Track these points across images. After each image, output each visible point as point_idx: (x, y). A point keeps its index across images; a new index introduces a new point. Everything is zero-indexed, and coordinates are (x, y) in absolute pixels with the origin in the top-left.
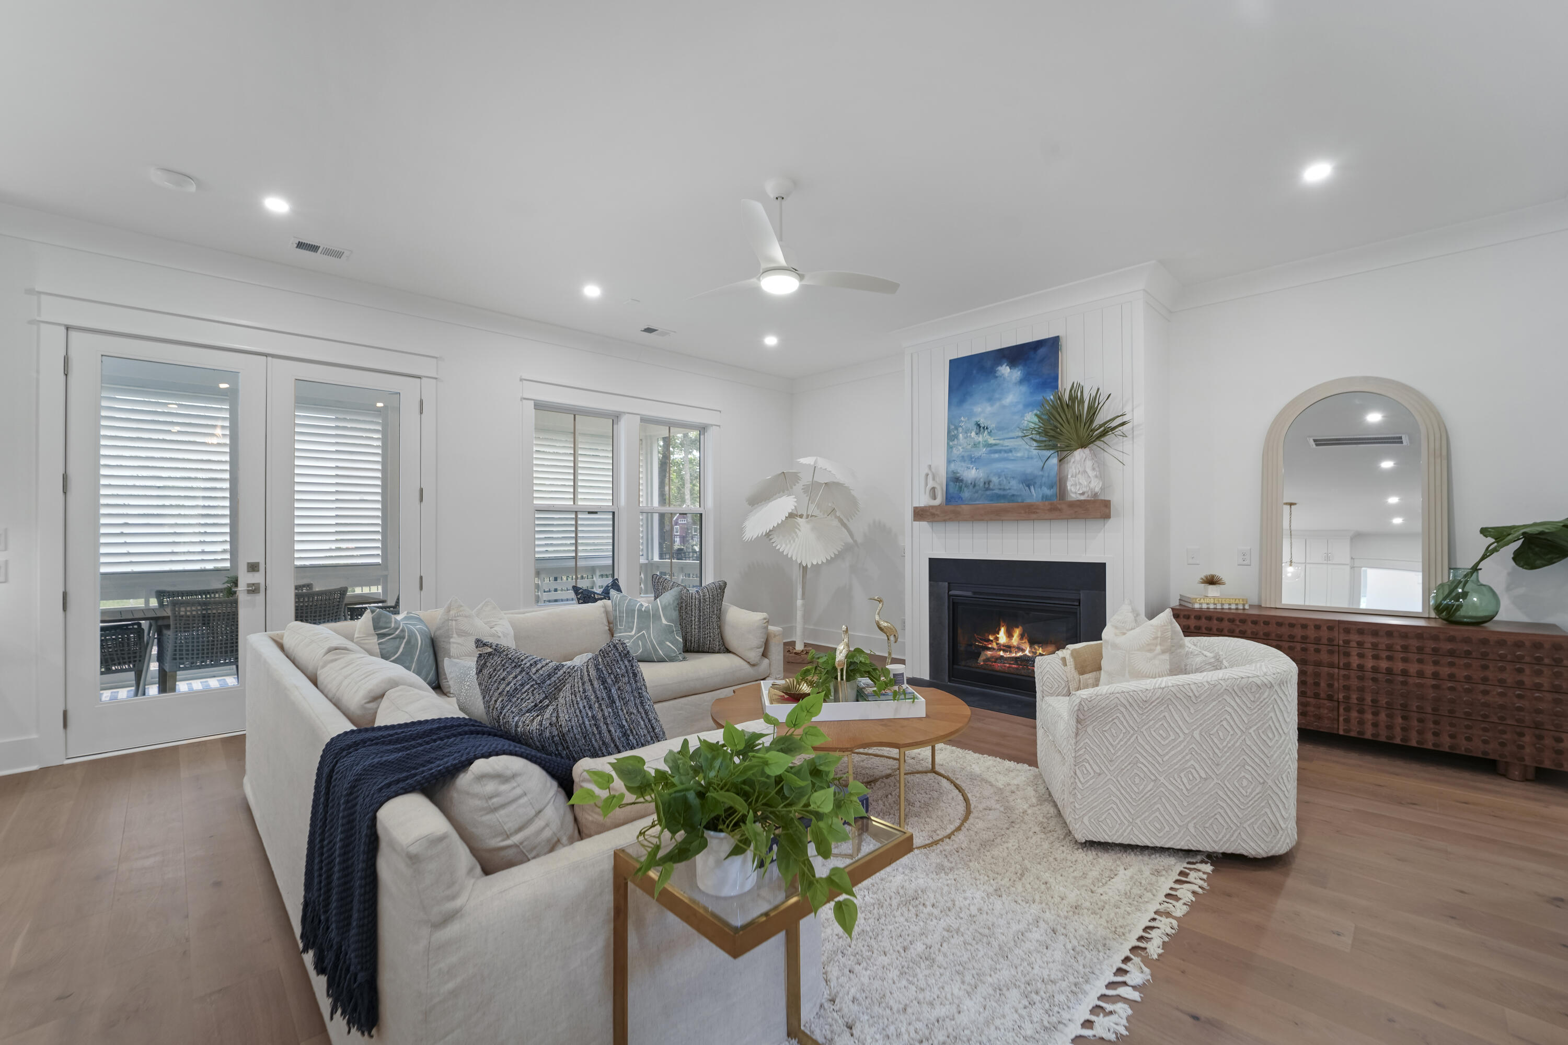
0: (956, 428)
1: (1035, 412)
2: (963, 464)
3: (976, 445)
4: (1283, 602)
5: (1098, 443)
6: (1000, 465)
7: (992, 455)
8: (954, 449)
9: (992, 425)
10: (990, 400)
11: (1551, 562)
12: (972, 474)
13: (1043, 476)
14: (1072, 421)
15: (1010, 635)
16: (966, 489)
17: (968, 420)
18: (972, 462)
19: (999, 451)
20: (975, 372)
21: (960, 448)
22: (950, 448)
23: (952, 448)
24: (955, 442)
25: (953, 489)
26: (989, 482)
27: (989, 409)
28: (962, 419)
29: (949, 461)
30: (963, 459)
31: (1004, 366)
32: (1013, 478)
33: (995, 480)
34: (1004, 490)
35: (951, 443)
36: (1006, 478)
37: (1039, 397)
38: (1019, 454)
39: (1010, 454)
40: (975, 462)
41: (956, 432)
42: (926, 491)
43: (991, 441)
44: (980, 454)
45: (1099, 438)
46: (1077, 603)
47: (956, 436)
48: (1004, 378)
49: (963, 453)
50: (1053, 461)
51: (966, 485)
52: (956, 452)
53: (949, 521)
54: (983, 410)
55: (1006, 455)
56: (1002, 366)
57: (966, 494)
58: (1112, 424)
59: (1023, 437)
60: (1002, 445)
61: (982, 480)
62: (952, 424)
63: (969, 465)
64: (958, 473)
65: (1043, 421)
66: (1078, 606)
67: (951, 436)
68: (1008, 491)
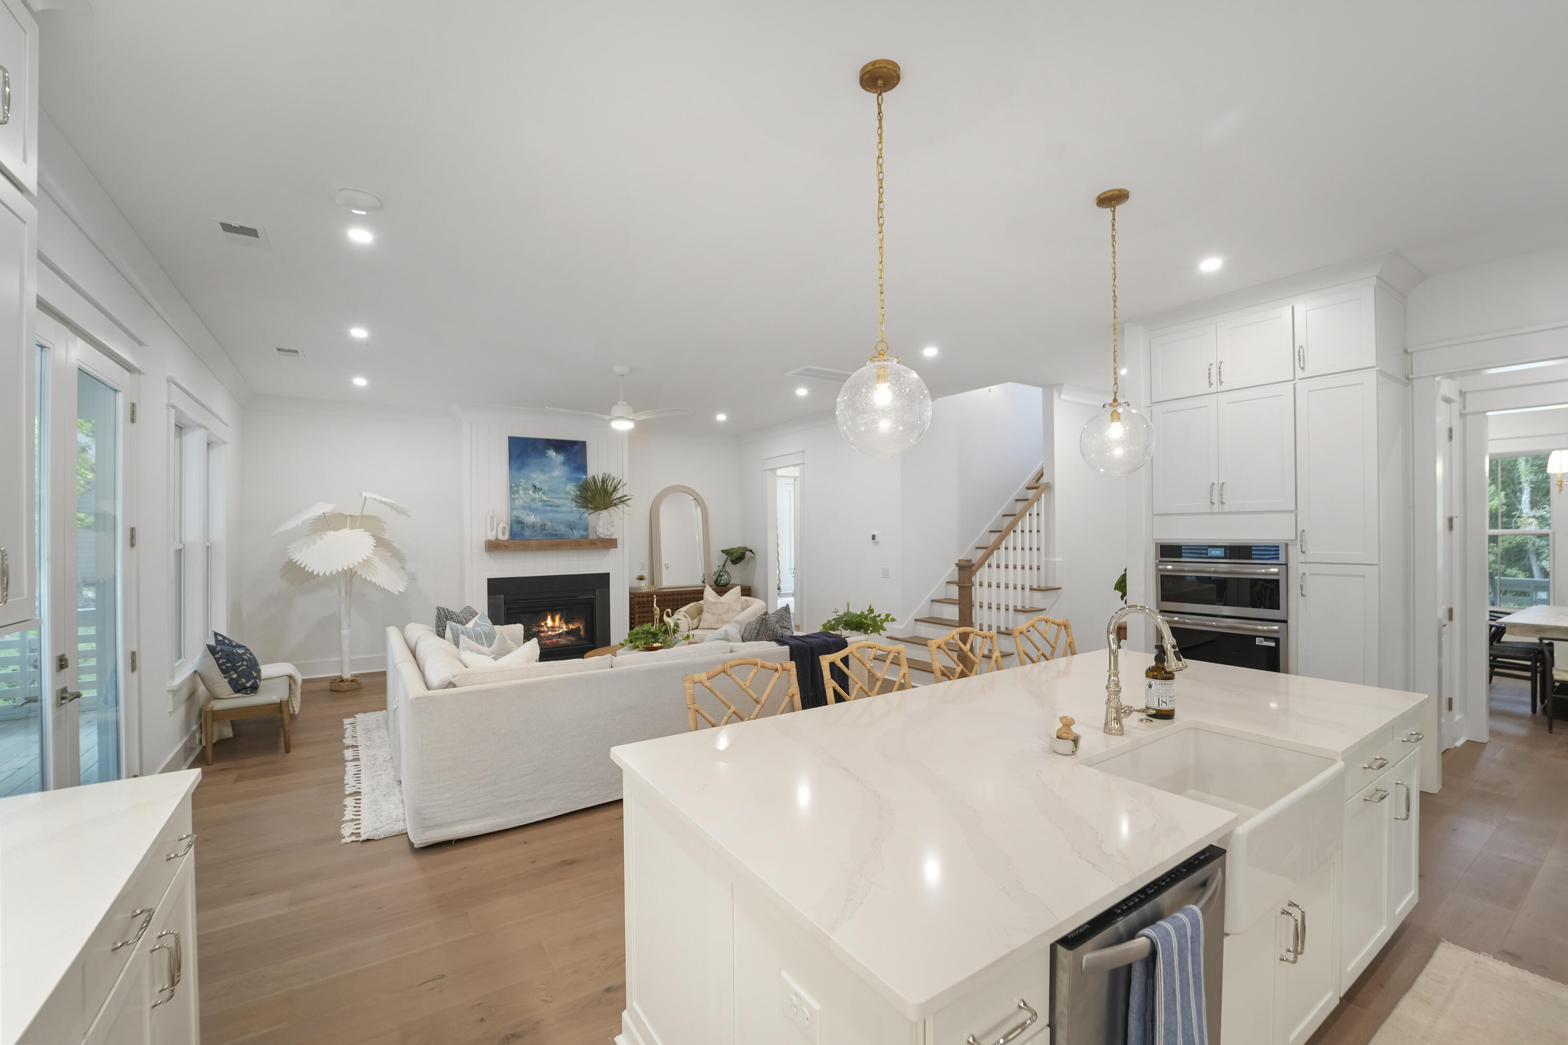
0: (517, 486)
1: (574, 484)
2: (524, 511)
3: (533, 500)
4: (664, 585)
5: (614, 507)
6: (551, 515)
7: (546, 508)
8: (516, 501)
9: (545, 488)
10: (543, 471)
11: (740, 562)
12: (531, 519)
13: (580, 524)
14: (602, 494)
15: (553, 620)
16: (527, 529)
17: (527, 481)
18: (531, 511)
19: (551, 506)
20: (530, 450)
21: (521, 500)
22: (512, 499)
23: (514, 499)
24: (517, 495)
25: (517, 528)
26: (545, 525)
27: (542, 477)
28: (522, 480)
29: (512, 509)
30: (523, 508)
31: (552, 451)
32: (562, 523)
33: (549, 524)
34: (556, 531)
35: (513, 496)
36: (557, 523)
37: (577, 476)
38: (565, 509)
39: (558, 508)
40: (533, 511)
41: (517, 489)
42: (492, 530)
43: (545, 498)
44: (537, 506)
45: (615, 505)
46: (594, 597)
47: (517, 492)
48: (552, 459)
49: (524, 504)
50: (587, 515)
51: (527, 527)
52: (519, 503)
53: (516, 550)
54: (538, 477)
55: (555, 509)
56: (550, 450)
57: (527, 532)
58: (625, 499)
59: (566, 498)
60: (553, 502)
61: (539, 524)
62: (513, 483)
63: (529, 513)
64: (520, 517)
65: (580, 490)
66: (595, 599)
67: (513, 491)
68: (558, 532)
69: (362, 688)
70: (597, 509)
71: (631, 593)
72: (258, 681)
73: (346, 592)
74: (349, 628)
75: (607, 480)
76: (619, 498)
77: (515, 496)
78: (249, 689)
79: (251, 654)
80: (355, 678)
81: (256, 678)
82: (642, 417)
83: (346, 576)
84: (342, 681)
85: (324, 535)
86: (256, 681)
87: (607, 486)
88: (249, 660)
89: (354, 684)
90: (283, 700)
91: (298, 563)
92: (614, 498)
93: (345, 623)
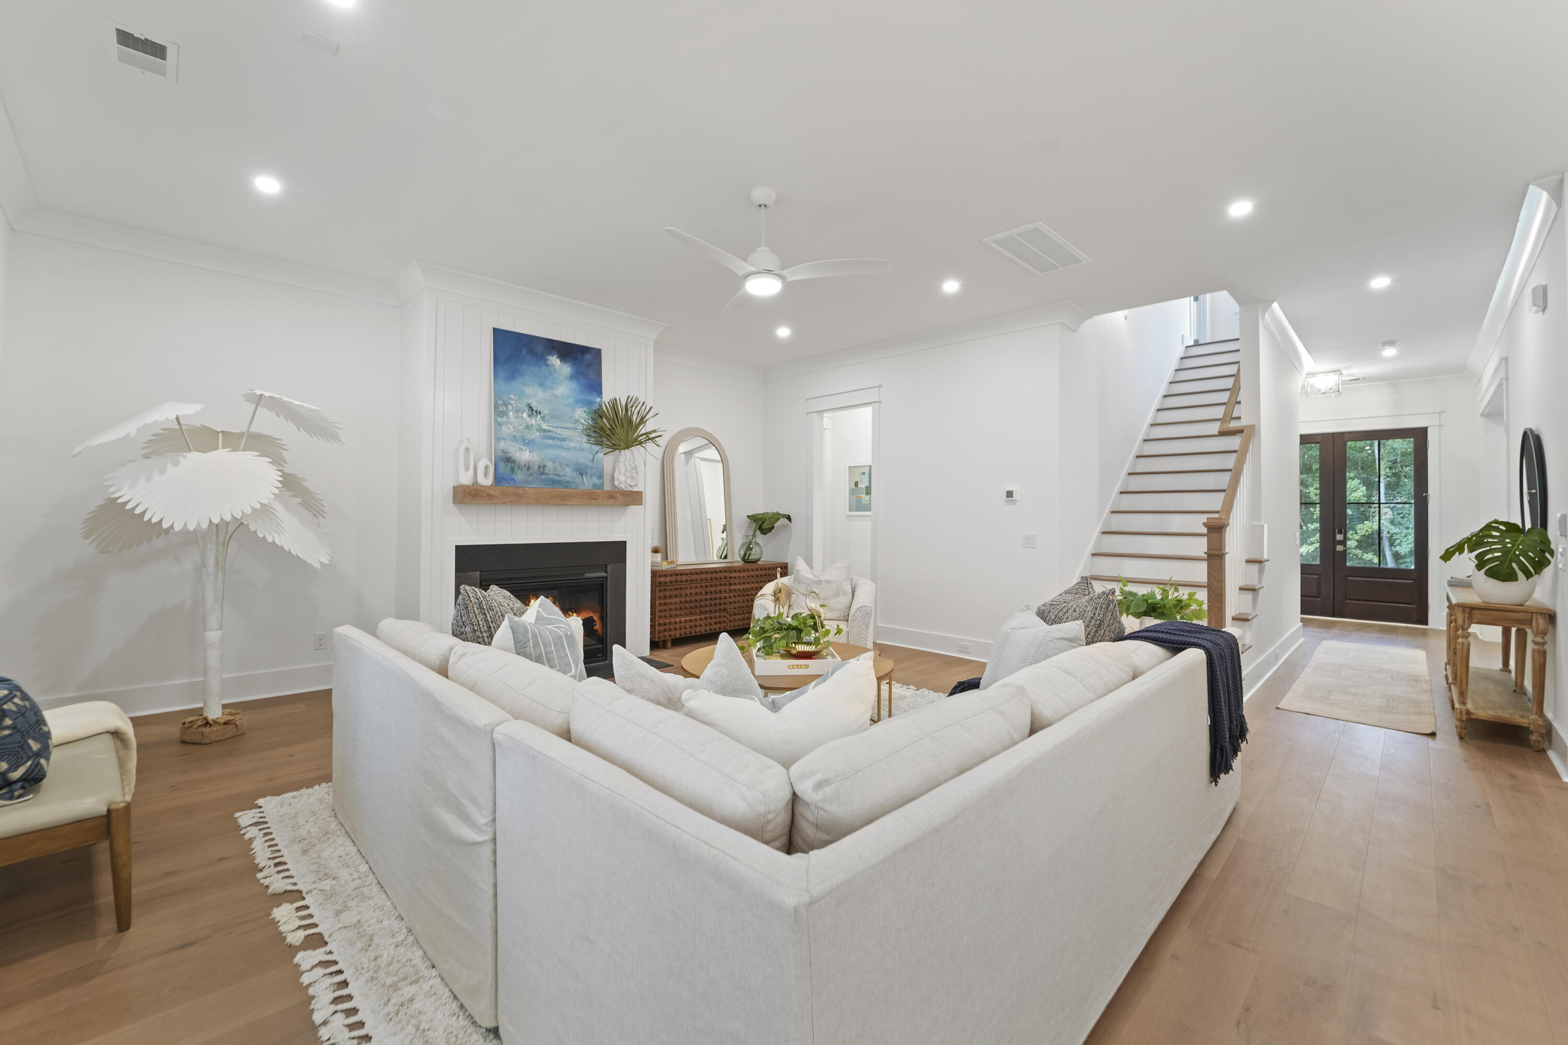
0: (506, 404)
1: (584, 409)
2: (515, 444)
3: (528, 427)
5: (637, 447)
6: (553, 452)
7: (546, 441)
8: (504, 427)
9: (545, 412)
10: (542, 385)
11: (770, 531)
12: (524, 456)
13: (593, 467)
14: (625, 426)
16: (518, 471)
17: (519, 399)
18: (525, 444)
19: (554, 438)
20: (524, 351)
21: (510, 426)
22: (499, 424)
24: (505, 419)
25: (504, 469)
26: (544, 467)
27: (541, 394)
28: (512, 396)
29: (498, 439)
30: (514, 439)
31: (555, 357)
32: (568, 466)
33: (550, 465)
34: (559, 476)
35: (499, 419)
36: (561, 465)
37: (588, 397)
38: (572, 445)
39: (564, 443)
40: (528, 444)
41: (505, 408)
42: (467, 469)
43: (545, 426)
44: (533, 437)
45: (640, 443)
46: (605, 575)
47: (505, 414)
48: (555, 369)
49: (515, 433)
50: (601, 455)
51: (520, 467)
52: (507, 430)
53: (505, 503)
54: (535, 394)
55: (559, 443)
56: (552, 356)
57: (519, 476)
58: (654, 435)
59: (575, 429)
60: (556, 433)
61: (536, 464)
62: (499, 399)
63: (522, 447)
64: (510, 453)
65: (593, 419)
66: (606, 578)
67: (499, 410)
68: (563, 478)
69: (243, 734)
70: (615, 447)
71: (652, 571)
72: (43, 761)
73: (217, 564)
74: (221, 629)
75: (632, 407)
76: (646, 434)
77: (502, 420)
78: (20, 784)
79: (25, 697)
80: (232, 718)
81: (38, 755)
82: (797, 274)
83: (217, 536)
84: (207, 723)
85: (181, 458)
86: (39, 763)
87: (632, 414)
88: (21, 712)
89: (231, 727)
90: (113, 807)
91: (128, 507)
92: (640, 434)
93: (213, 621)
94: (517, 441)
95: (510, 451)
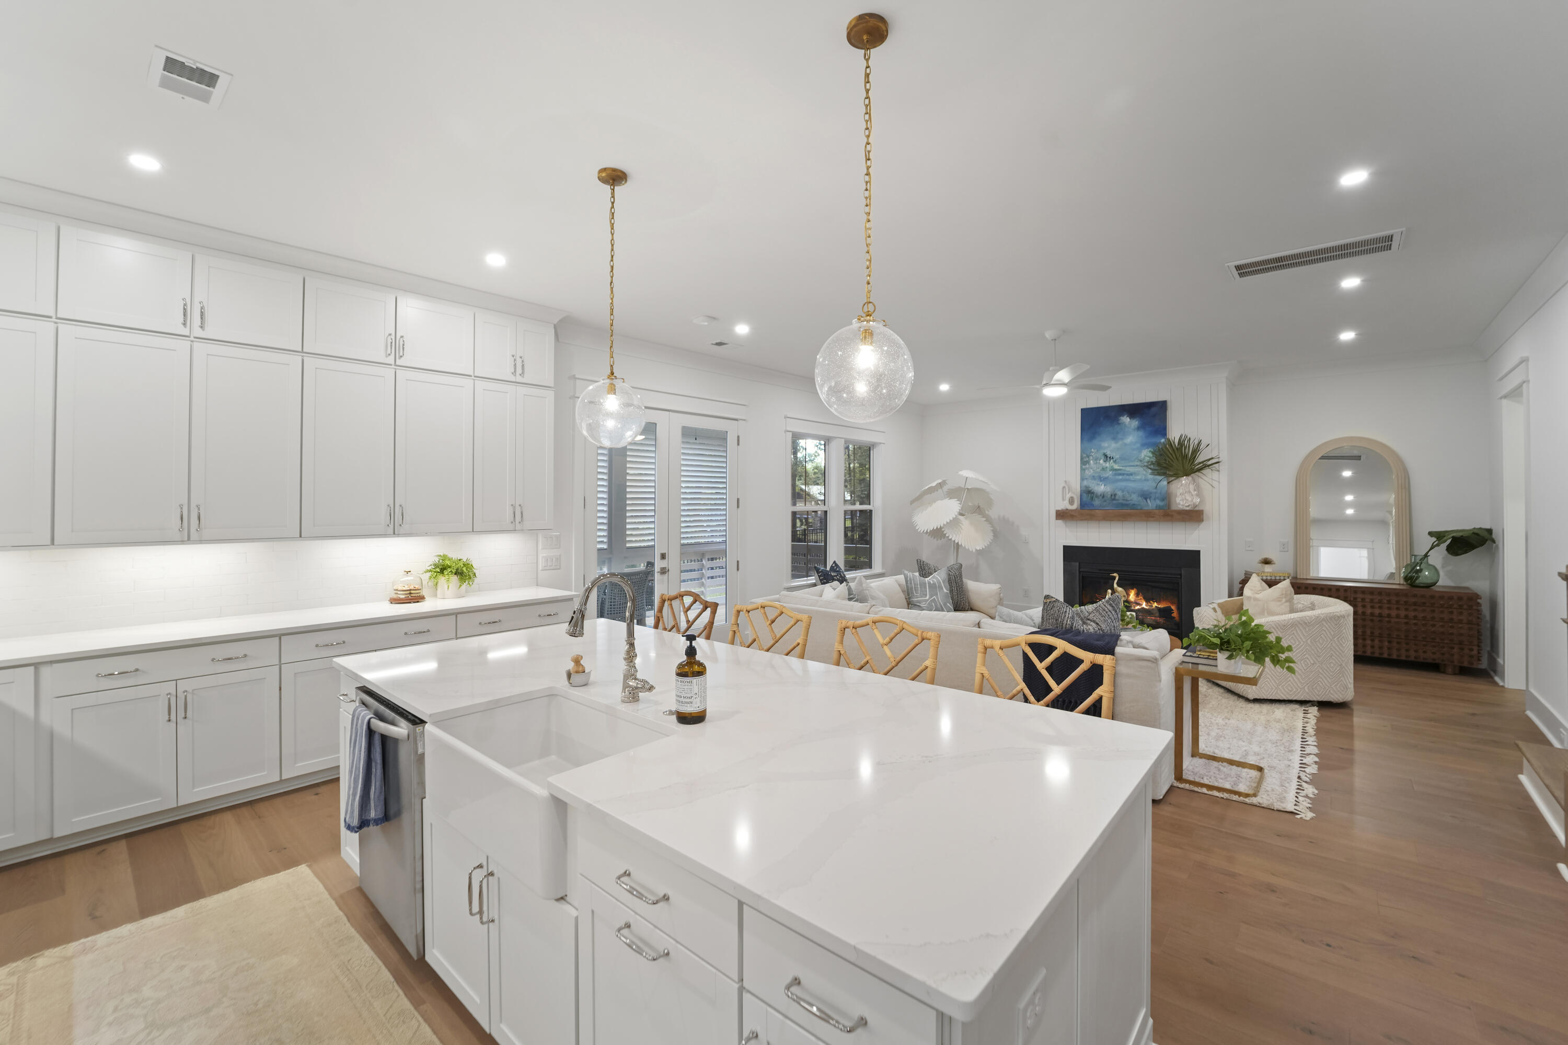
0: (1088, 456)
1: (1150, 449)
2: (1094, 482)
3: (1104, 469)
5: (1197, 473)
6: (1123, 484)
7: (1117, 477)
8: (1087, 471)
9: (1117, 456)
10: (1115, 439)
12: (1101, 488)
13: (1156, 493)
14: (1180, 459)
16: (1096, 499)
17: (1097, 451)
18: (1101, 481)
19: (1123, 474)
20: (1102, 419)
21: (1091, 470)
22: (1082, 470)
23: (1084, 470)
24: (1087, 466)
25: (1086, 498)
26: (1115, 495)
27: (1114, 445)
28: (1092, 450)
29: (1082, 479)
30: (1094, 478)
31: (1125, 416)
32: (1134, 493)
33: (1119, 494)
34: (1127, 500)
35: (1084, 467)
36: (1128, 492)
37: (1154, 440)
38: (1138, 477)
39: (1131, 477)
40: (1103, 481)
41: (1088, 459)
43: (1116, 467)
44: (1107, 475)
45: (1200, 470)
47: (1088, 462)
48: (1125, 425)
49: (1094, 474)
50: (1165, 483)
51: (1097, 496)
52: (1089, 473)
53: (1082, 520)
54: (1109, 446)
55: (1128, 477)
56: (1123, 416)
57: (1097, 502)
58: (1210, 462)
59: (1140, 465)
60: (1125, 471)
61: (1109, 493)
62: (1084, 453)
63: (1099, 483)
64: (1090, 487)
65: (1156, 456)
67: (1084, 462)
68: (1130, 502)
70: (1177, 476)
76: (1203, 462)
92: (1197, 462)
94: (1095, 479)
95: (1090, 486)
